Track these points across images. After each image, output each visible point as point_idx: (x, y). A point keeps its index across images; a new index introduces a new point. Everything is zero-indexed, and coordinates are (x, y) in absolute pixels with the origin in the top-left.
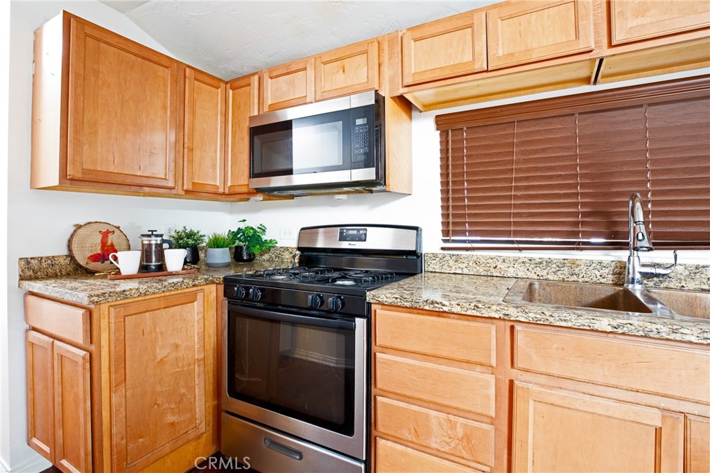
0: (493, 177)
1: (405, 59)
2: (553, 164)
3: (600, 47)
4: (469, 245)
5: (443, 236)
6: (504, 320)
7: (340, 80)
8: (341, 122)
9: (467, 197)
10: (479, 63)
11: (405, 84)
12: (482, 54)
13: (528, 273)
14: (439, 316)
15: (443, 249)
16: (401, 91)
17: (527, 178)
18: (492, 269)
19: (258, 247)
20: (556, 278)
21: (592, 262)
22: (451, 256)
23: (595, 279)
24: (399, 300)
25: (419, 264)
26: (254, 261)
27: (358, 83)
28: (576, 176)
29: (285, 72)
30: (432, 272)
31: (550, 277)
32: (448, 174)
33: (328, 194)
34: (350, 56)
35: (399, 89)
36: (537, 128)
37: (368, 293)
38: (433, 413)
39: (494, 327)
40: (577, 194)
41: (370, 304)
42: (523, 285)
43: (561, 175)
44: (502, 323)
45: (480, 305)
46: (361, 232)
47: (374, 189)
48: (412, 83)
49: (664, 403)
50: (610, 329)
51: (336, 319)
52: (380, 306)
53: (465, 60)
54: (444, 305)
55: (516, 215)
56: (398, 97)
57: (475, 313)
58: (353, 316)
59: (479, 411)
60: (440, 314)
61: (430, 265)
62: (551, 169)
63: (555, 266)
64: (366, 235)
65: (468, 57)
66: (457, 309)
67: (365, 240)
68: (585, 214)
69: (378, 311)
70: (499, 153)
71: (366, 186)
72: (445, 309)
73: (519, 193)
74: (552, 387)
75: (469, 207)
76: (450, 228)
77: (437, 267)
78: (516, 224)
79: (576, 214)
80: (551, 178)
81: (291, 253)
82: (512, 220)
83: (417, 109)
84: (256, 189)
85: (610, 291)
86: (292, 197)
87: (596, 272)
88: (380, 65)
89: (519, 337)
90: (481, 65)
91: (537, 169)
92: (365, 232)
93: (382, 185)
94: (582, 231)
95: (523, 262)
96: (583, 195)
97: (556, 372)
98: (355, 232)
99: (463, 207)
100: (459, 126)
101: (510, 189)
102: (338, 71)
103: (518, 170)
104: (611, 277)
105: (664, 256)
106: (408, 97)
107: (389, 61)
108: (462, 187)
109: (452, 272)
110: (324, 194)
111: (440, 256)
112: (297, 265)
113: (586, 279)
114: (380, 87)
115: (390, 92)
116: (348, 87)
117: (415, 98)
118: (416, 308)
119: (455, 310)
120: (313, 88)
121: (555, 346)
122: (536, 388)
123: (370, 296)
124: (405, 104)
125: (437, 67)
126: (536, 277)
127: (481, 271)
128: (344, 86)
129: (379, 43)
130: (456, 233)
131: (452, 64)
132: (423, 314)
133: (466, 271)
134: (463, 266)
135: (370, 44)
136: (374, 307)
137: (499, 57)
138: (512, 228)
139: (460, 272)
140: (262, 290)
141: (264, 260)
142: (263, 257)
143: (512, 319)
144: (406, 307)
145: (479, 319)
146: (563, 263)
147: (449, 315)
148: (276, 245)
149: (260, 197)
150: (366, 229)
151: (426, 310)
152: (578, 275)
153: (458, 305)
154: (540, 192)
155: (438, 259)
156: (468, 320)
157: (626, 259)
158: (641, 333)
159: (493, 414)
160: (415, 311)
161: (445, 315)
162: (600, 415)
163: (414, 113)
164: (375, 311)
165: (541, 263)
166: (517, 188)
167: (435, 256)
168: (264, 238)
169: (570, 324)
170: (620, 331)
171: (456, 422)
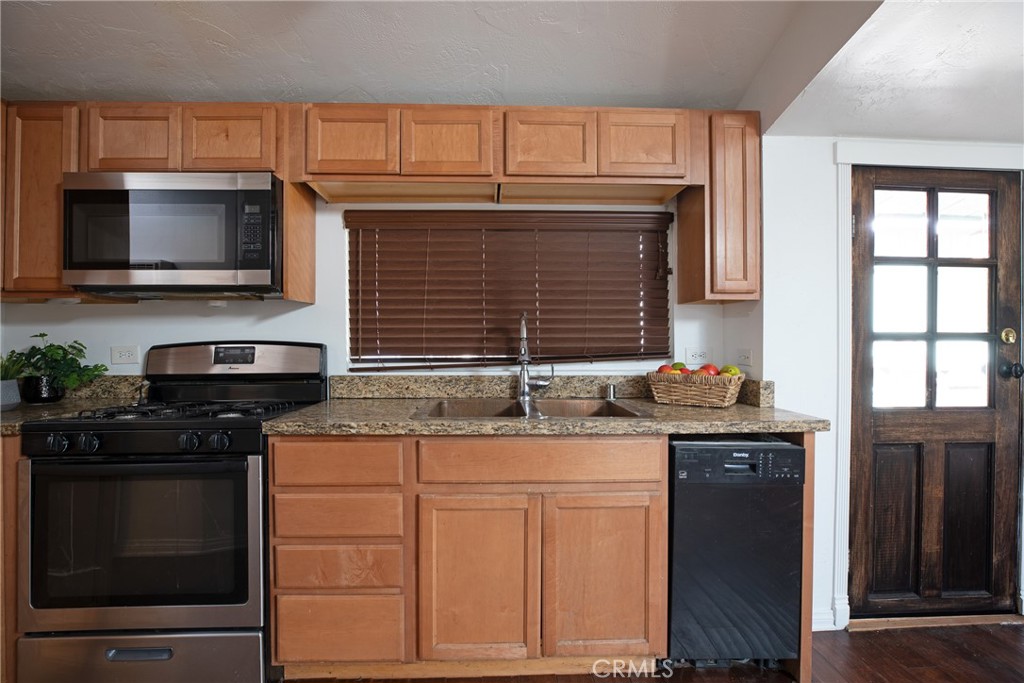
0: (406, 288)
1: (310, 140)
2: (462, 279)
3: (498, 173)
4: (380, 365)
5: (352, 355)
6: (410, 436)
7: (221, 148)
8: (223, 206)
9: (379, 310)
10: (393, 164)
11: (309, 170)
12: (395, 156)
13: (440, 393)
14: (347, 441)
15: (352, 370)
16: (305, 178)
17: (439, 292)
18: (404, 390)
19: (75, 376)
20: (464, 396)
21: (493, 377)
22: (360, 377)
23: (496, 394)
24: (302, 428)
25: (323, 389)
26: (62, 401)
27: (248, 156)
28: (481, 292)
29: (131, 115)
30: (338, 398)
31: (459, 396)
32: (358, 282)
33: (198, 299)
34: (238, 118)
35: (301, 175)
36: (449, 240)
37: (264, 424)
38: (342, 548)
39: (401, 445)
40: (482, 310)
41: (266, 437)
42: (433, 404)
43: (468, 291)
44: (408, 440)
45: (388, 424)
46: (247, 351)
47: (265, 295)
48: (317, 171)
49: (530, 488)
50: (493, 432)
51: (220, 461)
52: (279, 438)
53: (378, 157)
54: (352, 428)
55: (428, 330)
56: (301, 184)
57: (382, 432)
58: (243, 456)
59: (388, 533)
60: (349, 438)
61: (337, 391)
62: (460, 283)
63: (462, 383)
64: (253, 354)
65: (380, 156)
66: (365, 430)
67: (252, 362)
68: (489, 331)
69: (277, 444)
70: (412, 262)
71: (256, 293)
72: (354, 431)
73: (431, 307)
74: (450, 494)
75: (381, 321)
76: (361, 344)
77: (344, 392)
78: (428, 340)
79: (481, 331)
80: (460, 292)
81: (133, 384)
82: (424, 336)
83: (321, 198)
84: (75, 287)
85: (507, 405)
86: (135, 300)
87: (497, 388)
88: (277, 139)
89: (424, 450)
90: (395, 167)
91: (448, 283)
92: (252, 351)
93: (278, 291)
94: (487, 348)
95: (435, 381)
96: (488, 311)
97: (454, 479)
98: (238, 352)
99: (374, 321)
100: (370, 227)
101: (422, 302)
102: (218, 134)
103: (431, 283)
104: (508, 390)
105: (544, 370)
106: (314, 186)
107: (290, 136)
108: (372, 298)
109: (362, 396)
110: (192, 299)
111: (348, 379)
112: (146, 401)
113: (489, 395)
114: (277, 168)
115: (290, 176)
116: (233, 158)
117: (321, 187)
118: (322, 435)
119: (363, 431)
120: (179, 150)
121: (453, 454)
122: (438, 497)
123: (266, 427)
124: (308, 193)
125: (347, 158)
126: (446, 396)
127: (393, 393)
128: (227, 156)
129: (277, 111)
130: (367, 351)
131: (364, 158)
132: (330, 441)
133: (377, 395)
134: (374, 389)
135: (265, 111)
136: (271, 440)
137: (411, 163)
138: (424, 345)
139: (370, 396)
140: (100, 437)
141: (81, 398)
142: (79, 394)
143: (417, 433)
144: (311, 435)
145: (387, 439)
146: (470, 380)
147: (358, 438)
148: (107, 373)
149: (76, 300)
150: (254, 348)
151: (333, 436)
152: (482, 391)
153: (366, 425)
154: (451, 307)
155: (345, 383)
156: (376, 441)
157: (519, 374)
158: (514, 432)
159: (401, 533)
160: (320, 438)
161: (353, 438)
162: (488, 510)
163: (319, 203)
164: (273, 445)
165: (450, 381)
166: (429, 302)
167: (342, 378)
168: (83, 362)
169: (464, 432)
170: (500, 433)
171: (366, 551)
